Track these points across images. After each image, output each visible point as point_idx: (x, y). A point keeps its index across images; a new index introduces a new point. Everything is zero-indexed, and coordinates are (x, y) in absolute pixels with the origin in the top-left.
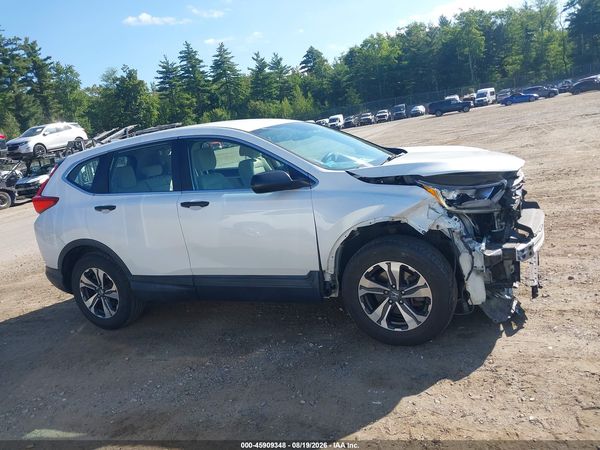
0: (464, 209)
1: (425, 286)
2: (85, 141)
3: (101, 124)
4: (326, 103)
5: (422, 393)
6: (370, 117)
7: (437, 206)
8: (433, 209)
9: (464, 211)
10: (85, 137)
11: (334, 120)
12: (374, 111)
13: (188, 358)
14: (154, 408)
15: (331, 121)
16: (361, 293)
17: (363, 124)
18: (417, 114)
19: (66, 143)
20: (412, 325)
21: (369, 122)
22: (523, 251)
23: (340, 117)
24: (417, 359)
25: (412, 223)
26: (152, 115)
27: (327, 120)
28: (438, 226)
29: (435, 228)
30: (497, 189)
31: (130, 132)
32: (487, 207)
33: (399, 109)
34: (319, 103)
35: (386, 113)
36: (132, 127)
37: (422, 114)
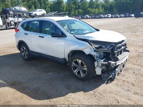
0: (100, 50)
1: (85, 67)
2: (46, 14)
3: (52, 10)
4: (107, 11)
5: (75, 93)
6: (118, 16)
7: (92, 48)
8: (91, 49)
9: (100, 51)
10: (46, 13)
11: (108, 16)
12: (120, 14)
13: (36, 71)
14: (22, 81)
15: (107, 16)
16: (72, 65)
17: (116, 17)
18: (131, 17)
19: (41, 14)
20: (82, 76)
21: (118, 17)
22: (113, 64)
23: (110, 15)
24: (80, 84)
25: (85, 51)
26: (64, 9)
27: (106, 15)
28: (91, 53)
29: (90, 54)
30: (111, 46)
31: (56, 13)
32: (107, 51)
33: (127, 15)
34: (105, 11)
35: (123, 15)
36: (57, 12)
37: (133, 17)
